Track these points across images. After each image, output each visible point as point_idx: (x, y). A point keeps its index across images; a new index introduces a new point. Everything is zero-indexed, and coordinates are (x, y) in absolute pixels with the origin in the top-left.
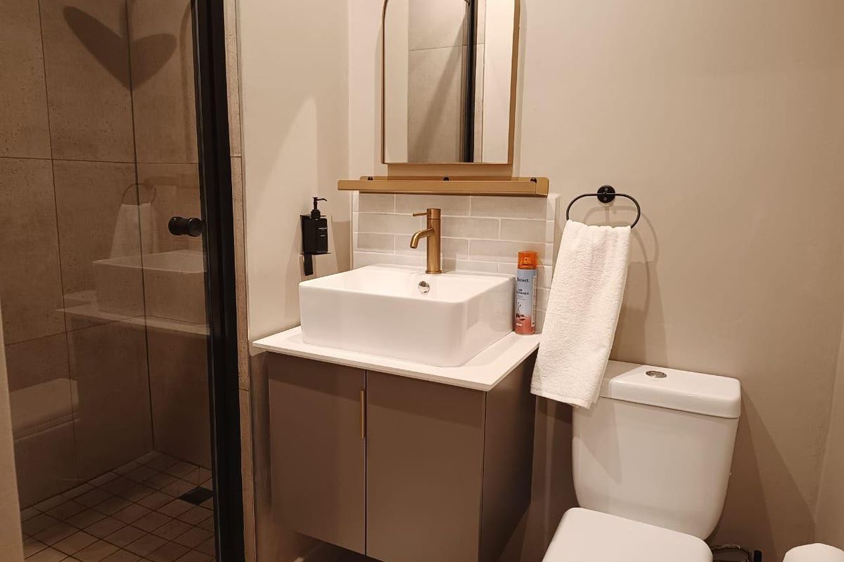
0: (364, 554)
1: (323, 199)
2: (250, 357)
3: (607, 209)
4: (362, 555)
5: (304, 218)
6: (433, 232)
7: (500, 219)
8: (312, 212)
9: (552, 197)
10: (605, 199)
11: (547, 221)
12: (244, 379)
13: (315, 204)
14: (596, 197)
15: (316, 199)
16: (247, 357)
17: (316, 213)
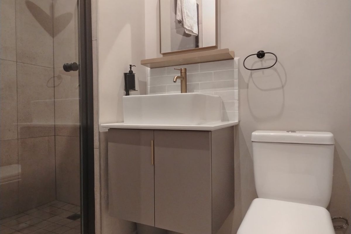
0: (154, 226)
1: (134, 66)
2: (99, 132)
3: (262, 61)
4: (153, 227)
5: (125, 74)
6: (184, 78)
7: (213, 72)
8: (129, 71)
9: (236, 59)
10: (260, 56)
11: (235, 70)
12: (96, 143)
13: (131, 68)
14: (256, 55)
15: (131, 66)
16: (98, 132)
17: (131, 72)
